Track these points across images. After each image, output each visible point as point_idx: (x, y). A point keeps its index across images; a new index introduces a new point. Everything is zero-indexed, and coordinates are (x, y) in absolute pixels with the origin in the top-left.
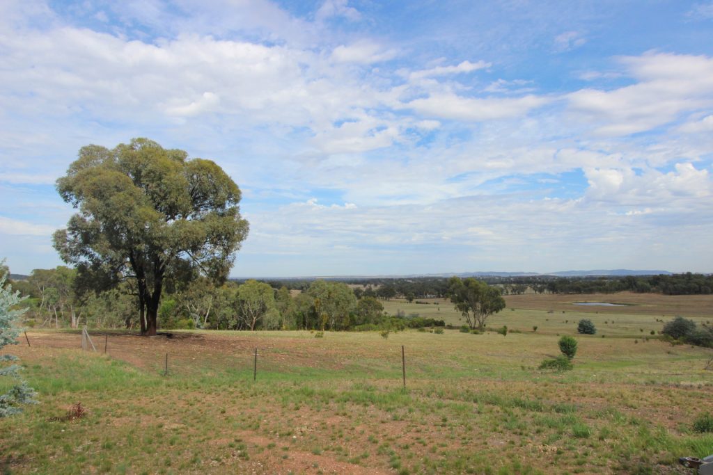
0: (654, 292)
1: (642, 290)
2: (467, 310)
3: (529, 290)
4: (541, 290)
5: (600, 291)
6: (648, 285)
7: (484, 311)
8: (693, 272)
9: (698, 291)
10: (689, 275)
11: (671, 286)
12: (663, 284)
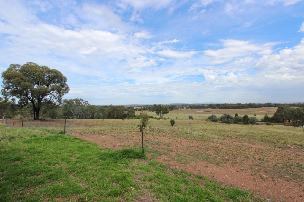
0: (217, 108)
1: (214, 108)
2: (158, 113)
3: (185, 108)
4: (188, 108)
5: (203, 108)
6: (215, 106)
7: (163, 113)
8: (227, 103)
9: (228, 108)
10: (226, 104)
11: (221, 107)
12: (219, 106)
